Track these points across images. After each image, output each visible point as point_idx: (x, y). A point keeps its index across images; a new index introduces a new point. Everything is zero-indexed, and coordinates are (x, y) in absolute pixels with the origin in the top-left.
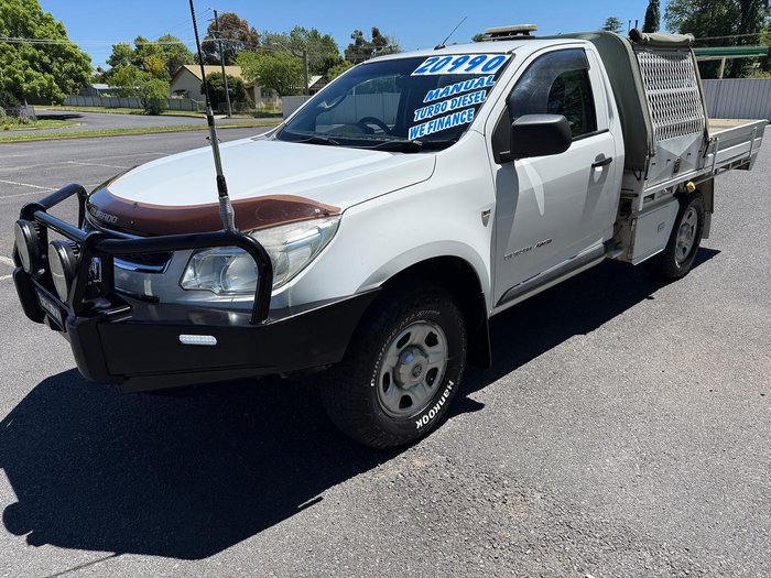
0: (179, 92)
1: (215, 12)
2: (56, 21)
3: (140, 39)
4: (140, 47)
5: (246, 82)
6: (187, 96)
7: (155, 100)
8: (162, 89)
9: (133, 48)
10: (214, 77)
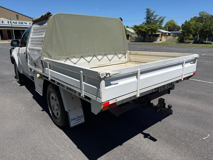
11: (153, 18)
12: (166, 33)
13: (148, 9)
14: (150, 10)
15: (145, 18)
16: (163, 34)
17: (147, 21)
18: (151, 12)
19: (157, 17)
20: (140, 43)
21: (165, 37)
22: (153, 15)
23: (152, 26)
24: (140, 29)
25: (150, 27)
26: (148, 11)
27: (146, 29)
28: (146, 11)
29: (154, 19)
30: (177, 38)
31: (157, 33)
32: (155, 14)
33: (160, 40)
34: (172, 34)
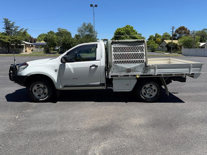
0: (161, 47)
1: (173, 27)
2: (136, 31)
3: (157, 34)
4: (156, 36)
5: (178, 44)
6: (163, 48)
7: (154, 48)
8: (156, 46)
9: (154, 36)
10: (169, 43)
11: (13, 29)
12: (29, 44)
13: (6, 19)
14: (8, 21)
15: (4, 28)
16: (27, 46)
17: (6, 32)
18: (11, 23)
19: (18, 29)
20: (3, 55)
21: (29, 49)
22: (13, 26)
23: (16, 38)
24: (2, 40)
25: (14, 38)
26: (7, 22)
27: (9, 40)
28: (4, 21)
29: (15, 30)
30: (43, 49)
31: (22, 44)
32: (15, 25)
33: (26, 51)
34: (34, 46)
